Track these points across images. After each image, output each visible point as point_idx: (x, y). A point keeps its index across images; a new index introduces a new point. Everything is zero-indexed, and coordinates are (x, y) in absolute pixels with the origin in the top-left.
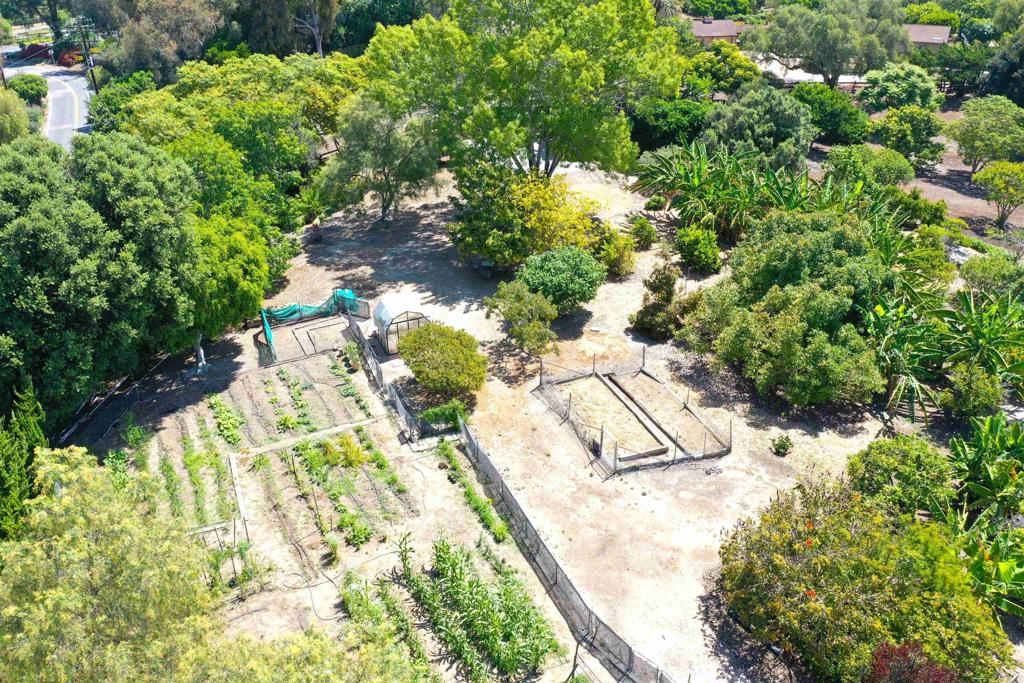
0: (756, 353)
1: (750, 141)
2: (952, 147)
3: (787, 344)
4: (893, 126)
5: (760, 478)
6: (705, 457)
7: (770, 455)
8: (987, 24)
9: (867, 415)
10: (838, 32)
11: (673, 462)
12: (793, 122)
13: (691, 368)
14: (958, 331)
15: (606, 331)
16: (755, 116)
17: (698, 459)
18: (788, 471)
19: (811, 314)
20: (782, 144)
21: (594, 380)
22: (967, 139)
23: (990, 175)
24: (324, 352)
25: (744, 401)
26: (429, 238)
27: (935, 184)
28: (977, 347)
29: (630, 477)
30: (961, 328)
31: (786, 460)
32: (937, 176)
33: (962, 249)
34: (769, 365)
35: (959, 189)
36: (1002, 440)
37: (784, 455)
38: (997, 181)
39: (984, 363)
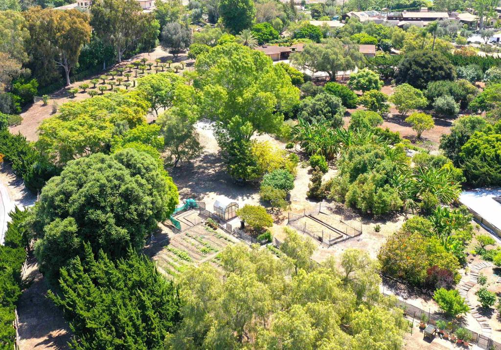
0: (359, 199)
1: (323, 116)
2: (392, 105)
3: (371, 194)
4: (368, 99)
5: (374, 240)
6: (355, 236)
7: (375, 232)
8: (389, 42)
9: (398, 215)
10: (334, 56)
11: (346, 239)
12: (336, 106)
13: (336, 208)
14: (420, 182)
15: (299, 200)
16: (322, 105)
17: (353, 237)
18: (382, 236)
19: (375, 182)
20: (336, 116)
21: (305, 218)
22: (398, 102)
23: (412, 119)
24: (198, 224)
25: (358, 217)
26: (203, 172)
27: (390, 122)
28: (427, 186)
29: (335, 246)
30: (420, 180)
31: (380, 233)
32: (389, 118)
33: (409, 150)
34: (365, 202)
35: (399, 123)
36: (442, 214)
37: (379, 232)
38: (415, 121)
39: (431, 191)
